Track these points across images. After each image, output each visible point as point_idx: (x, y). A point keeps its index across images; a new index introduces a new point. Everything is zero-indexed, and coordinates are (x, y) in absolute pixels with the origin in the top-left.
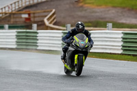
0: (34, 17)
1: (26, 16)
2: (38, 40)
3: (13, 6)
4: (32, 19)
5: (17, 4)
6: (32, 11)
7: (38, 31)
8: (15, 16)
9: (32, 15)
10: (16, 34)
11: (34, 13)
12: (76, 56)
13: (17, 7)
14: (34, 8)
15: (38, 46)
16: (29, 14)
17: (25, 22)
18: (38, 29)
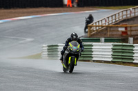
0: (131, 31)
1: (123, 29)
2: (134, 53)
3: (110, 19)
4: (129, 33)
5: (114, 17)
6: (128, 24)
7: (135, 45)
8: (112, 29)
9: (129, 29)
10: (112, 47)
11: (131, 27)
12: (70, 58)
13: (114, 21)
14: (132, 22)
15: (133, 60)
16: (126, 28)
17: (122, 35)
18: (134, 43)
